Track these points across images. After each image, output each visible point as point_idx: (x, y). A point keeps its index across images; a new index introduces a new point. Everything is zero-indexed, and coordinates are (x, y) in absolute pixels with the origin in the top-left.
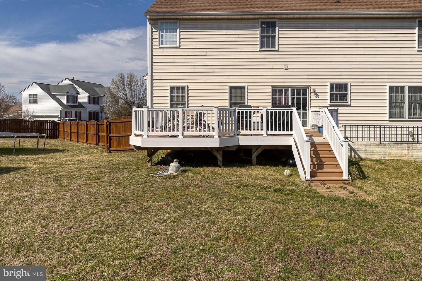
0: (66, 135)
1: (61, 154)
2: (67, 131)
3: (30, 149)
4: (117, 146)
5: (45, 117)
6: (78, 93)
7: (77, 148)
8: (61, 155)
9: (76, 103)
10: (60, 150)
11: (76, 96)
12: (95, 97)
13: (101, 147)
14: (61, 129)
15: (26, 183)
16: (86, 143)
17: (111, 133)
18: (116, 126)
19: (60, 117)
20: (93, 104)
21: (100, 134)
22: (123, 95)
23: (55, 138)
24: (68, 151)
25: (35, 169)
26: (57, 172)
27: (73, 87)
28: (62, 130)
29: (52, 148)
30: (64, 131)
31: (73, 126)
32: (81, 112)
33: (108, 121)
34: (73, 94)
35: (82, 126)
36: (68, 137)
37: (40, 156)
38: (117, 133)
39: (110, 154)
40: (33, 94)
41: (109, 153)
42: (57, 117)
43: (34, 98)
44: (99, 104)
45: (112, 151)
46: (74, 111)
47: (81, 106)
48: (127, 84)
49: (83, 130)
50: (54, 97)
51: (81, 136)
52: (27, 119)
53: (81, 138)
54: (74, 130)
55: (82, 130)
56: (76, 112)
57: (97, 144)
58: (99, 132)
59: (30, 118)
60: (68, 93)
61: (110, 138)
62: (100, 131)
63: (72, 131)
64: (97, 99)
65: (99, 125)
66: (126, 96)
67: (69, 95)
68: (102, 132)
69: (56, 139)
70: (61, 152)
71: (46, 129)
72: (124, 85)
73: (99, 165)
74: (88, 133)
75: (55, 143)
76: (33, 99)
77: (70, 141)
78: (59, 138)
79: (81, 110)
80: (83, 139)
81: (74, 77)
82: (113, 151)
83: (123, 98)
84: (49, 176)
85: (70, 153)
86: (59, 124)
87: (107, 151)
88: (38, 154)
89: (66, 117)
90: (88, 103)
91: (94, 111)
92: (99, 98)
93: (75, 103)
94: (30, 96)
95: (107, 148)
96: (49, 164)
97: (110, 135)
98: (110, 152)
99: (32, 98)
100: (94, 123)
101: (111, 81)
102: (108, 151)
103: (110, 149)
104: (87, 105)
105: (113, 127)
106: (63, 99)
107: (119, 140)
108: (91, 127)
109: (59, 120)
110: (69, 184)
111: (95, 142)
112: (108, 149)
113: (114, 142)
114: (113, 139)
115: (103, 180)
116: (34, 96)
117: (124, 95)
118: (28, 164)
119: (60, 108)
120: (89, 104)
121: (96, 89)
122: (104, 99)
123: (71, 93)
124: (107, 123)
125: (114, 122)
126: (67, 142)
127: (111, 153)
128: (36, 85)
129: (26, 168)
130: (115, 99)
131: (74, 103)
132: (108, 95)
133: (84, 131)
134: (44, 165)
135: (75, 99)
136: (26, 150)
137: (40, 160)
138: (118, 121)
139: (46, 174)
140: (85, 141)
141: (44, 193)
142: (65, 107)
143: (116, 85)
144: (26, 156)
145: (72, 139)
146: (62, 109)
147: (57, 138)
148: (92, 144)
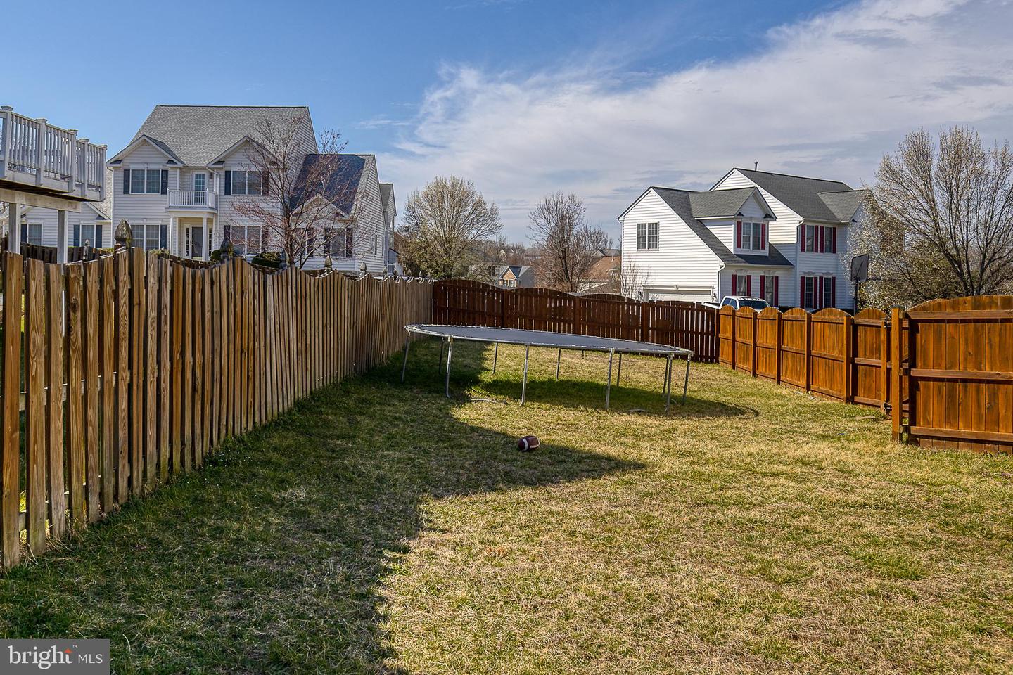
0: (740, 354)
1: (736, 422)
2: (744, 340)
3: (646, 392)
4: (943, 419)
5: (678, 291)
6: (770, 216)
7: (783, 406)
8: (737, 428)
9: (764, 248)
10: (731, 409)
11: (764, 226)
12: (822, 228)
13: (863, 413)
14: (726, 332)
15: (651, 533)
16: (808, 388)
17: (919, 362)
18: (938, 337)
19: (716, 293)
20: (816, 251)
21: (860, 360)
22: (925, 218)
23: (707, 362)
24: (757, 414)
25: (669, 475)
26: (741, 503)
27: (756, 195)
28: (728, 335)
29: (705, 397)
30: (734, 340)
31: (762, 325)
32: (777, 278)
33: (906, 316)
34: (755, 218)
35: (792, 325)
36: (745, 360)
37: (675, 422)
38: (944, 363)
39: (915, 450)
40: (648, 222)
41: (908, 442)
42: (707, 293)
43: (649, 234)
44: (834, 252)
45: (920, 436)
46: (756, 273)
47: (777, 257)
48: (939, 173)
49: (798, 342)
50: (700, 228)
51: (788, 363)
52: (633, 296)
53: (790, 367)
54: (767, 338)
55: (794, 342)
56: (762, 278)
57: (850, 400)
58: (856, 354)
59: (640, 293)
60: (740, 214)
61: (914, 384)
62: (861, 350)
63: (760, 341)
64: (829, 232)
65: (856, 327)
66: (935, 220)
67: (743, 221)
68: (868, 354)
69: (710, 366)
70: (736, 414)
71: (682, 331)
72: (926, 179)
73: (891, 500)
74: (814, 352)
75: (709, 379)
76: (648, 237)
77: (754, 374)
78: (717, 361)
79: (779, 272)
80: (797, 374)
81: (756, 163)
82: (927, 437)
83: (922, 227)
84: (718, 515)
85: (763, 425)
86: (719, 316)
87: (901, 435)
88: (668, 415)
89: (734, 293)
90: (800, 248)
91: (818, 275)
92: (835, 229)
93: (759, 249)
94: (641, 226)
95: (901, 424)
96: (707, 463)
97: (914, 372)
98: (914, 440)
99: (645, 234)
100: (839, 319)
101: (878, 166)
102: (905, 436)
103: (914, 429)
104: (796, 255)
105: (926, 338)
106: (726, 235)
107: (951, 395)
108: (827, 332)
109: (714, 302)
110: (797, 577)
111: (840, 387)
112: (907, 429)
113: (932, 404)
114: (928, 388)
115: (931, 583)
116: (649, 227)
117: (927, 214)
118: (648, 453)
119: (717, 263)
120: (803, 250)
121: (826, 199)
122: (852, 233)
123: (750, 216)
124: (900, 320)
125: (932, 317)
126: (746, 381)
127: (917, 444)
128: (655, 194)
129: (644, 466)
130: (892, 232)
131: (756, 247)
132: (867, 219)
133: (799, 346)
134: (693, 463)
135: (761, 233)
136: (635, 397)
137: (681, 442)
138: (948, 314)
139: (706, 503)
140: (803, 383)
141: (712, 598)
142: (732, 262)
143: (898, 180)
144: (640, 420)
145: (760, 370)
146: (722, 266)
147: (712, 362)
148: (827, 394)
